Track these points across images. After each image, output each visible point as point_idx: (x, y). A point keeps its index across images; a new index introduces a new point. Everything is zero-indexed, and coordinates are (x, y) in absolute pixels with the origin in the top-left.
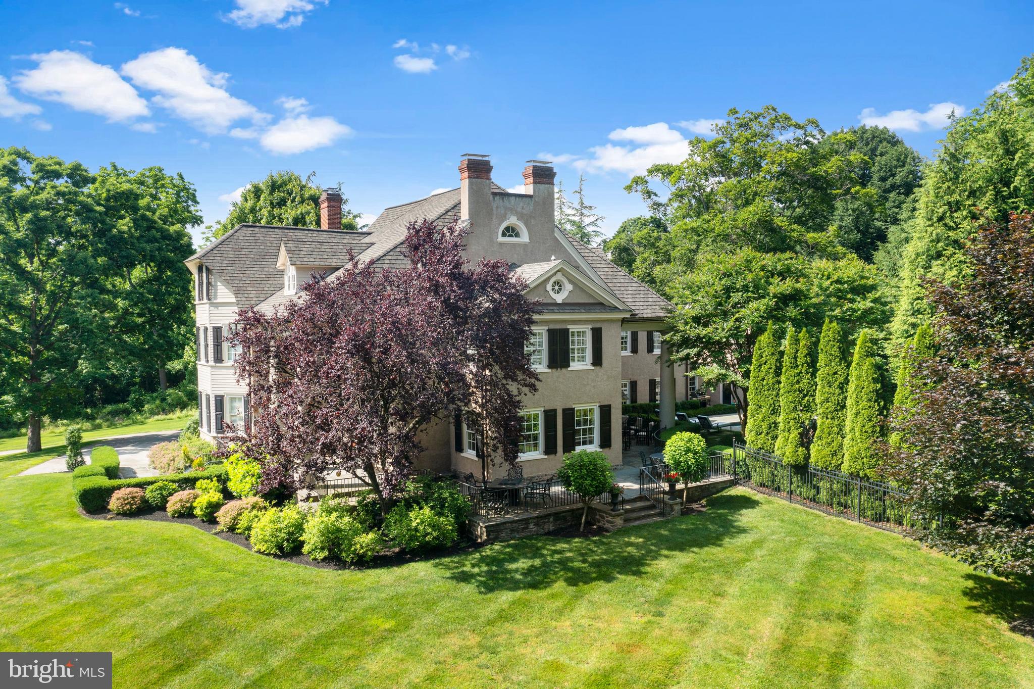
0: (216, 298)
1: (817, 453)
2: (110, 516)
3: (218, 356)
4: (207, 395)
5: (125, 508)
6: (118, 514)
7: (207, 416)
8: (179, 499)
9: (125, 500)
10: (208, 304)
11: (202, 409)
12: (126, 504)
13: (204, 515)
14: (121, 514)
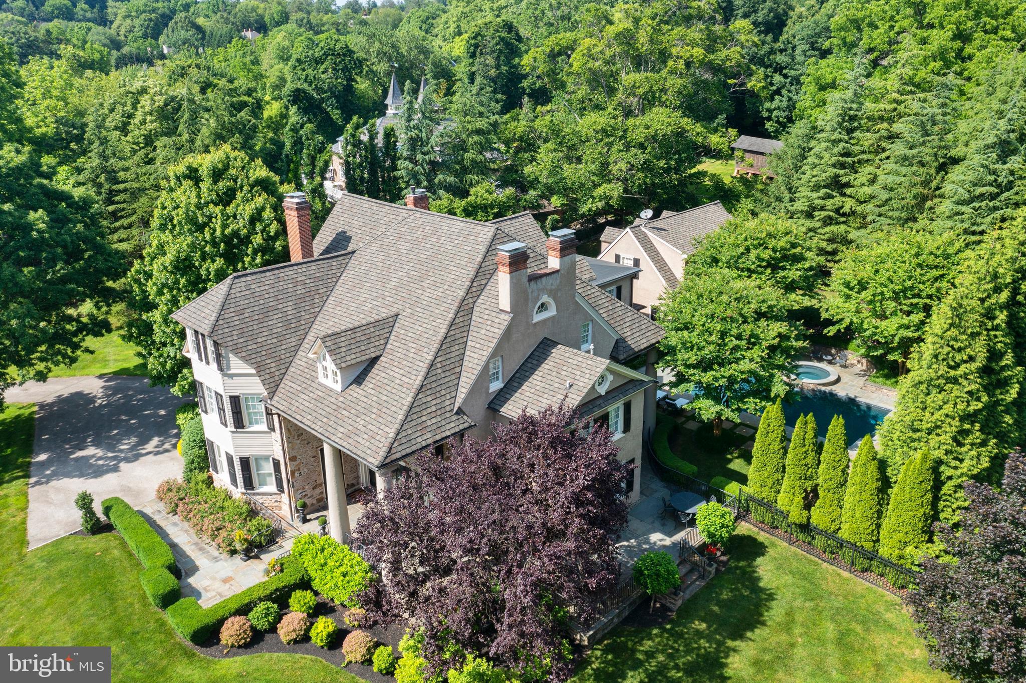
0: (229, 368)
1: (818, 517)
2: (226, 650)
3: (239, 422)
4: (227, 453)
5: (241, 643)
6: (232, 647)
7: (228, 470)
8: (292, 628)
9: (239, 636)
10: (220, 375)
11: (214, 456)
12: (240, 640)
13: (324, 645)
14: (235, 647)
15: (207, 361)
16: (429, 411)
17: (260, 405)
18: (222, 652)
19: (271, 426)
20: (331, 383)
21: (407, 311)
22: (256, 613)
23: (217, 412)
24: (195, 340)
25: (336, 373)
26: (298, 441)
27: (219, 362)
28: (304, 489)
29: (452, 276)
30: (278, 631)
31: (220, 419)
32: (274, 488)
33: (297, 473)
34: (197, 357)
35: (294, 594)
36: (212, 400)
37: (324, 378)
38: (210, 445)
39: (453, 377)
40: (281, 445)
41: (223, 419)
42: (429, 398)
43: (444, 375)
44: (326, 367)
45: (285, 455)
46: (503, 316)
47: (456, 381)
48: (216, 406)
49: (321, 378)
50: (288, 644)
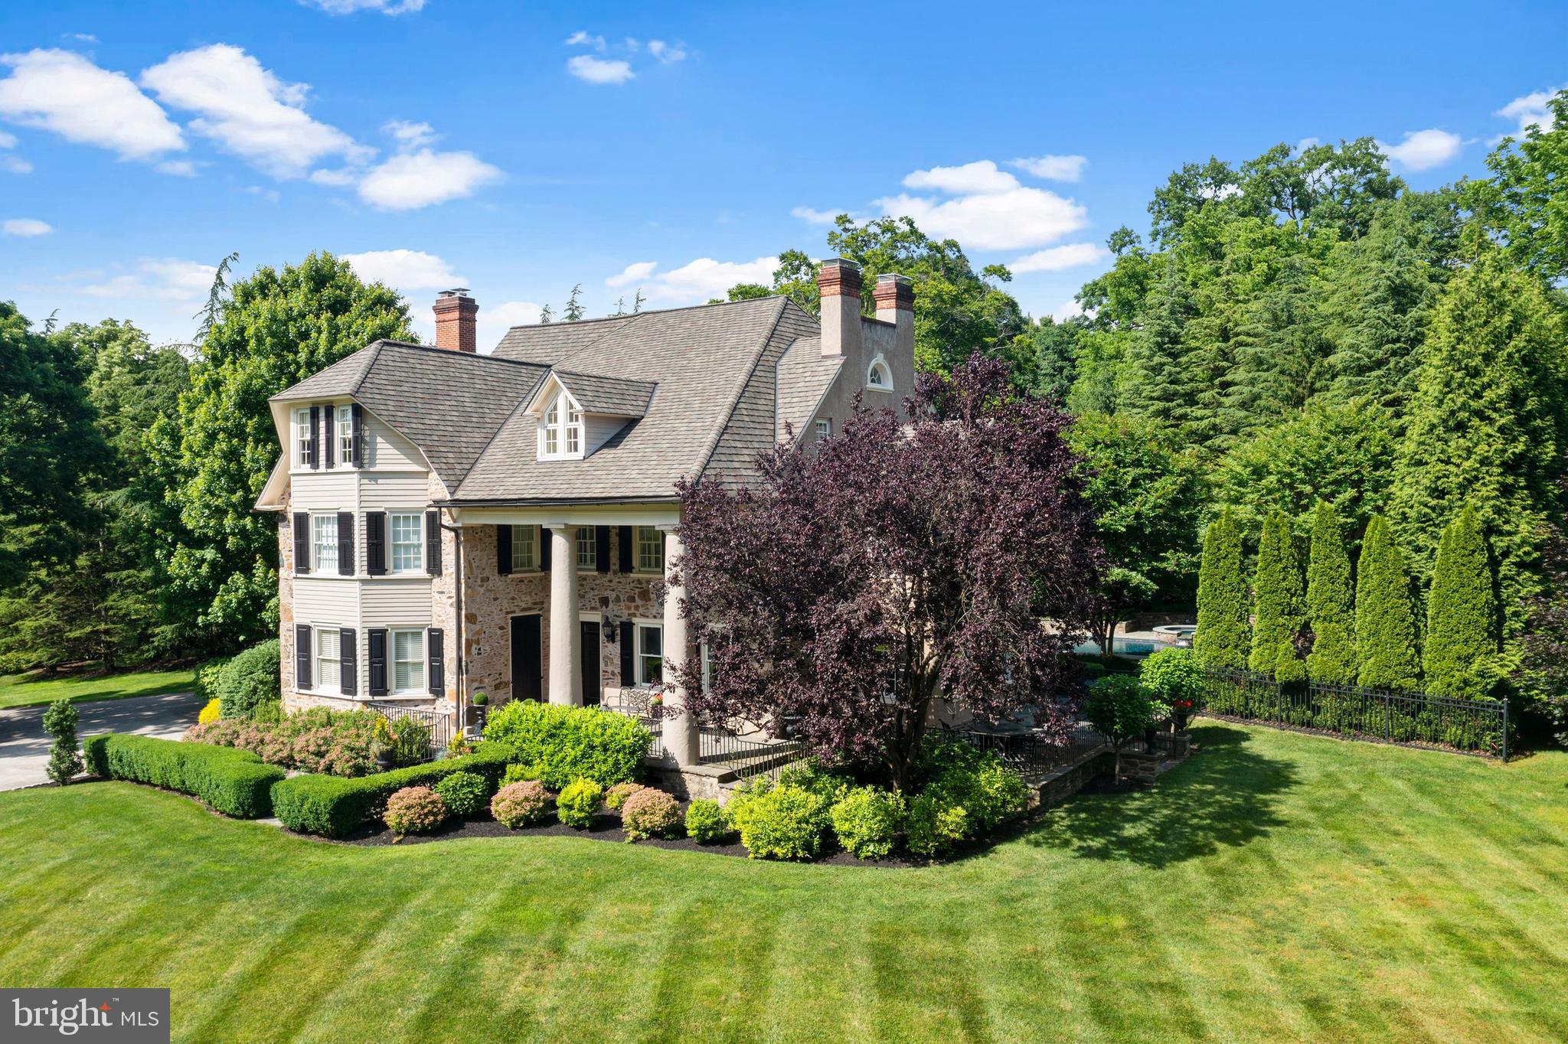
0: (373, 462)
1: (1323, 664)
2: (397, 839)
3: (377, 564)
4: (343, 630)
5: (426, 822)
6: (408, 833)
7: (339, 666)
8: (521, 796)
9: (423, 808)
10: (356, 476)
11: (309, 657)
12: (426, 815)
13: (586, 818)
14: (414, 833)
15: (330, 462)
16: (742, 458)
17: (417, 533)
18: (388, 842)
19: (435, 566)
20: (562, 454)
21: (670, 378)
22: (449, 781)
23: (335, 554)
24: (308, 437)
25: (575, 430)
26: (482, 590)
27: (358, 452)
28: (481, 681)
29: (734, 341)
30: (493, 808)
31: (340, 567)
32: (424, 692)
33: (474, 646)
34: (307, 468)
35: (509, 768)
36: (324, 542)
37: (549, 451)
38: (304, 635)
39: (766, 433)
40: (454, 594)
41: (346, 565)
42: (739, 445)
43: (752, 425)
44: (555, 431)
45: (459, 608)
46: (829, 362)
47: (771, 439)
48: (336, 542)
49: (542, 455)
50: (514, 827)
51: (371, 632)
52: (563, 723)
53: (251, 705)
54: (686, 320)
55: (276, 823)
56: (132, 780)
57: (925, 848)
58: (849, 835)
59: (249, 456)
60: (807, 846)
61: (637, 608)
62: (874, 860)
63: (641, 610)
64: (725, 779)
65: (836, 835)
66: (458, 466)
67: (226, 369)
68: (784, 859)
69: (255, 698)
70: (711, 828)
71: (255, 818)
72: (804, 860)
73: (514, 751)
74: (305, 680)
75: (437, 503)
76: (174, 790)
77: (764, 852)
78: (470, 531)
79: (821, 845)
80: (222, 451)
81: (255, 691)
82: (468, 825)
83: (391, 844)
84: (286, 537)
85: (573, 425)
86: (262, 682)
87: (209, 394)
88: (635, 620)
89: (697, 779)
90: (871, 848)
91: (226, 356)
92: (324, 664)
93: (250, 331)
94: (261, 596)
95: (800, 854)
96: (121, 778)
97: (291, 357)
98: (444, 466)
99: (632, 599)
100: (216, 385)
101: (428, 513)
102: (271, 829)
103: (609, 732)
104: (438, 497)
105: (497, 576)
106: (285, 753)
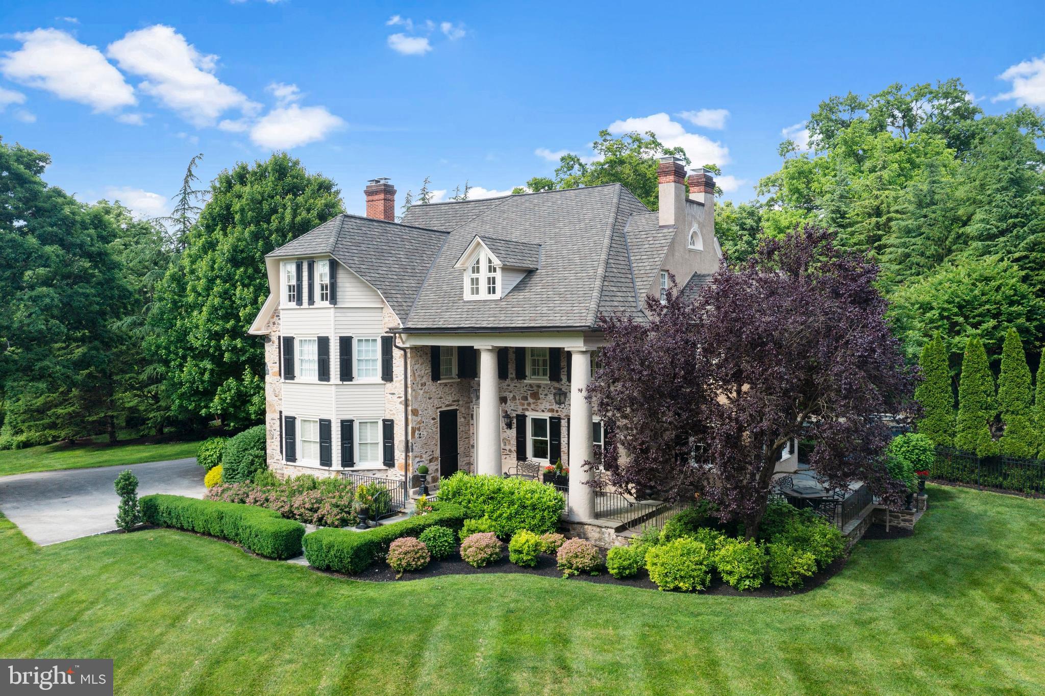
2: (398, 576)
3: (346, 374)
4: (321, 420)
5: (419, 563)
6: (405, 571)
7: (318, 446)
8: (483, 544)
9: (416, 553)
10: (332, 310)
11: (294, 439)
12: (418, 558)
13: (532, 560)
14: (409, 571)
15: (311, 300)
16: (618, 299)
17: (374, 351)
18: (392, 579)
19: (387, 375)
20: (483, 295)
21: (549, 242)
22: (428, 532)
23: (315, 366)
24: (294, 282)
25: (494, 278)
26: (421, 392)
27: (332, 294)
28: (421, 457)
29: (590, 215)
30: (462, 553)
31: (320, 375)
32: (379, 464)
33: (417, 432)
34: (293, 305)
35: (467, 522)
36: (305, 357)
37: (473, 294)
38: (290, 425)
39: (628, 280)
40: (402, 395)
41: (324, 374)
42: (614, 289)
43: (620, 275)
44: (477, 279)
45: (406, 406)
46: (665, 230)
47: (631, 285)
48: (316, 358)
49: (468, 296)
50: (479, 567)
51: (343, 422)
52: (499, 490)
53: (250, 473)
54: (547, 201)
55: (303, 562)
56: (178, 529)
57: (786, 583)
58: (730, 573)
59: (238, 296)
60: (703, 583)
61: (529, 404)
62: (749, 591)
63: (532, 406)
64: (619, 530)
65: (720, 573)
66: (404, 304)
67: (218, 234)
68: (686, 592)
69: (253, 468)
70: (628, 568)
71: (286, 559)
72: (701, 592)
73: (463, 510)
74: (291, 456)
75: (391, 330)
76: (215, 536)
77: (672, 586)
78: (415, 349)
79: (711, 581)
80: (219, 292)
81: (252, 463)
82: (445, 565)
83: (394, 579)
84: (272, 355)
85: (492, 275)
86: (257, 457)
87: (206, 253)
88: (527, 413)
89: (598, 530)
90: (747, 583)
91: (217, 225)
92: (306, 444)
93: (236, 206)
94: (246, 394)
95: (699, 588)
96: (169, 526)
97: (265, 226)
98: (396, 304)
99: (525, 398)
100: (211, 246)
101: (382, 337)
102: (302, 567)
103: (537, 496)
104: (392, 325)
105: (430, 382)
106: (287, 508)
